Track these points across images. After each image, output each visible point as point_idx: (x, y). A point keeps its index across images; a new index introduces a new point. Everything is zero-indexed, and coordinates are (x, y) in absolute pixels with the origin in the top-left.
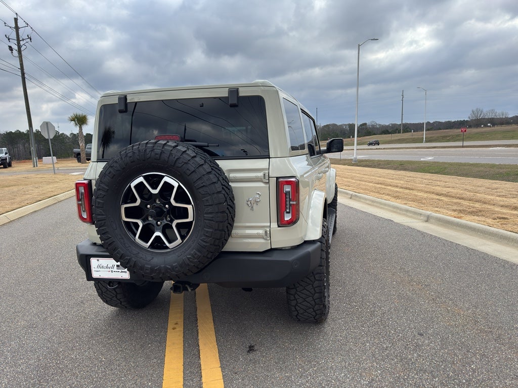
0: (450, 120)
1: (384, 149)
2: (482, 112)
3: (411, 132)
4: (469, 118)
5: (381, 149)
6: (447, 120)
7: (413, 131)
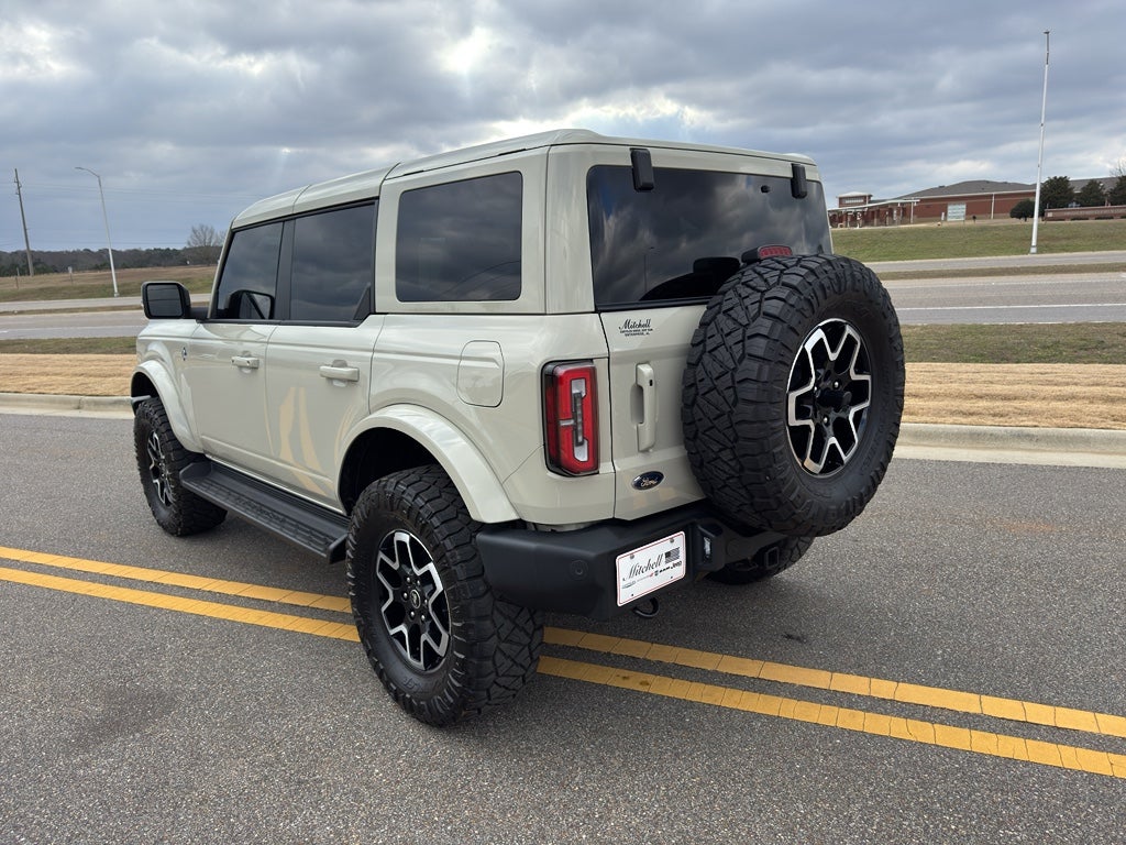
0: (137, 247)
1: (21, 312)
2: (212, 232)
3: (67, 271)
4: (189, 243)
5: (13, 313)
6: (131, 247)
7: (70, 269)
